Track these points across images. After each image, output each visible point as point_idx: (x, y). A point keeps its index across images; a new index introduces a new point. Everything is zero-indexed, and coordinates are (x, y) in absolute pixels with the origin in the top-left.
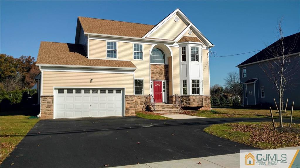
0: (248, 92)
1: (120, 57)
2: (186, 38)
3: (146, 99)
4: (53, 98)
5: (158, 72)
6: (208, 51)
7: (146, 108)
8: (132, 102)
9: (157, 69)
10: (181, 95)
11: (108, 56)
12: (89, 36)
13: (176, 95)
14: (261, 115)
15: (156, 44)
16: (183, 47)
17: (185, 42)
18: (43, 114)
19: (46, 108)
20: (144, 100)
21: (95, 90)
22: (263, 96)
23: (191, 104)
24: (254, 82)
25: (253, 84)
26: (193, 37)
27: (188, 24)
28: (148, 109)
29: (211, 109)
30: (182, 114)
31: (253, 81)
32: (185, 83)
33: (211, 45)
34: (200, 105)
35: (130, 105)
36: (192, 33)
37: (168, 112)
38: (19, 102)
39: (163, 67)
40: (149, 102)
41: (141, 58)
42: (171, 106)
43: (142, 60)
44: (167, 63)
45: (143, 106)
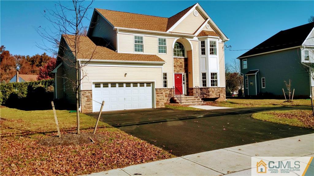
0: (249, 83)
1: (147, 51)
2: (205, 32)
3: (170, 91)
4: (92, 92)
5: (178, 65)
6: (223, 44)
7: (170, 100)
8: (162, 94)
9: (177, 62)
10: (201, 87)
11: (136, 50)
12: (119, 30)
13: (197, 87)
14: (276, 105)
15: (178, 38)
16: (203, 40)
17: (204, 36)
18: (83, 108)
19: (86, 102)
20: (168, 92)
21: (128, 84)
22: (263, 87)
23: (210, 96)
24: (256, 74)
25: (255, 75)
26: (211, 32)
27: (206, 19)
28: (173, 101)
29: (226, 99)
30: (205, 105)
31: (254, 72)
32: (204, 75)
33: (227, 39)
34: (218, 97)
35: (160, 98)
36: (210, 27)
37: (192, 103)
38: (25, 96)
39: (183, 60)
40: (173, 94)
41: (165, 52)
42: (193, 98)
43: (166, 54)
44: (186, 57)
45: (167, 98)
